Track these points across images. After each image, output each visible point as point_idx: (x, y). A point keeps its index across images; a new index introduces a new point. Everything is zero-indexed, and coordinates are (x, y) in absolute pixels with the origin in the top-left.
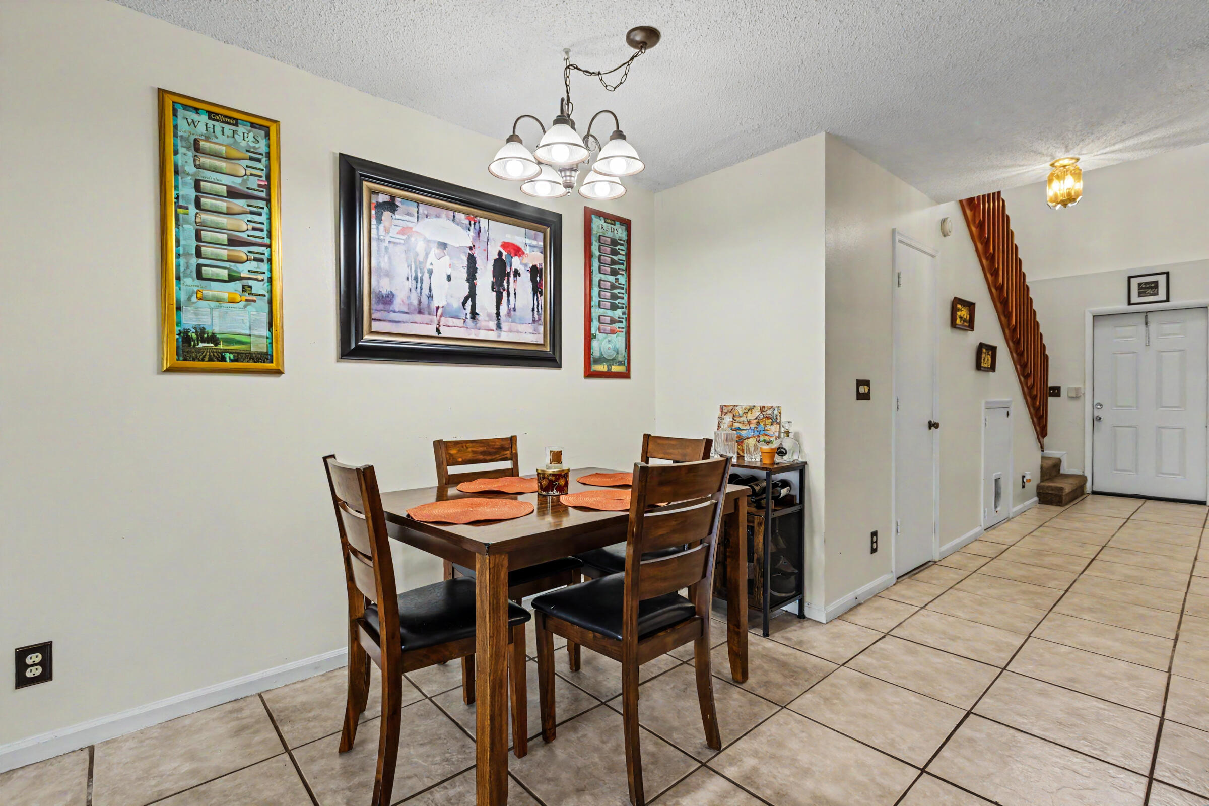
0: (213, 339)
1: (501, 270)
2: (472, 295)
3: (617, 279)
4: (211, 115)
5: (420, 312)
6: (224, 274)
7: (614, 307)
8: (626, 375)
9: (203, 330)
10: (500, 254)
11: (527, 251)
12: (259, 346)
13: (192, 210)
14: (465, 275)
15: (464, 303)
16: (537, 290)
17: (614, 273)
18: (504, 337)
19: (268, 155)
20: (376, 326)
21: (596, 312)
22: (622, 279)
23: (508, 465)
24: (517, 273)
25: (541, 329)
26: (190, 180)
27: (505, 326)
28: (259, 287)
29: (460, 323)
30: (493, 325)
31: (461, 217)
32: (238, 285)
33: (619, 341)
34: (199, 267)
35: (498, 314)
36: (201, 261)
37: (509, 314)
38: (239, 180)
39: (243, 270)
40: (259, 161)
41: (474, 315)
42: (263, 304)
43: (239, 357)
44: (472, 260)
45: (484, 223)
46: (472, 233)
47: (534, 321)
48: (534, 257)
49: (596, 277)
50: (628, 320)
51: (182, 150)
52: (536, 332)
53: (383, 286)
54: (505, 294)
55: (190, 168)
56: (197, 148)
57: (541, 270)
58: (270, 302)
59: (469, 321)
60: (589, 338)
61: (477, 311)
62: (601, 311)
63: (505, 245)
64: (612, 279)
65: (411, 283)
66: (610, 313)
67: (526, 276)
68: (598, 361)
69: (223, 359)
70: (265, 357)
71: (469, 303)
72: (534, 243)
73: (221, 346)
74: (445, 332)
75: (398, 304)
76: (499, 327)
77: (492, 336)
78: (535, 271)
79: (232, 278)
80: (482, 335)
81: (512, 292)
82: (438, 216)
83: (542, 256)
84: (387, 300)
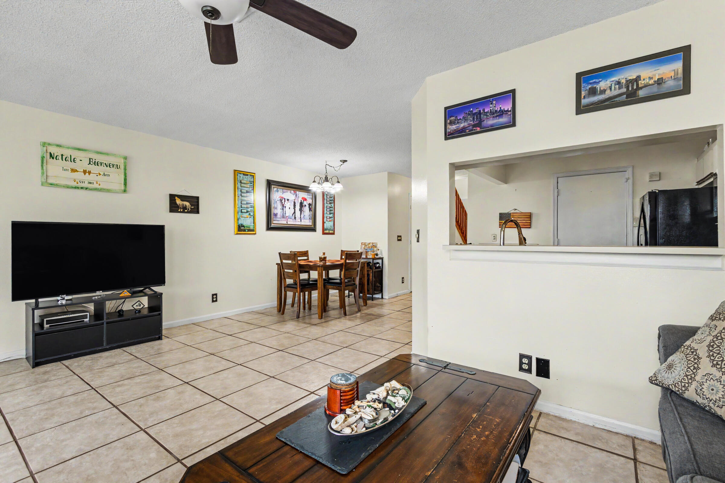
0: (244, 227)
1: (301, 205)
2: (295, 212)
3: (331, 205)
4: (244, 174)
5: (283, 218)
6: (245, 211)
7: (330, 214)
8: (333, 234)
9: (242, 224)
10: (301, 201)
11: (308, 199)
12: (252, 228)
13: (240, 197)
14: (293, 207)
15: (293, 215)
16: (310, 210)
17: (330, 203)
18: (303, 223)
19: (253, 182)
20: (274, 222)
21: (325, 215)
22: (333, 205)
23: (306, 258)
24: (305, 206)
25: (311, 221)
26: (240, 190)
27: (302, 220)
28: (252, 214)
29: (292, 220)
30: (299, 220)
31: (292, 191)
32: (248, 213)
33: (332, 223)
34: (241, 210)
35: (301, 217)
36: (242, 209)
37: (303, 217)
38: (248, 189)
39: (249, 210)
40: (252, 183)
41: (295, 218)
42: (252, 217)
43: (249, 230)
44: (295, 203)
45: (298, 192)
46: (295, 196)
47: (310, 219)
48: (310, 201)
49: (326, 205)
50: (334, 217)
51: (238, 183)
52: (310, 222)
53: (276, 211)
54: (302, 212)
55: (240, 187)
56: (241, 182)
57: (311, 204)
58: (254, 217)
59: (294, 219)
60: (323, 223)
61: (296, 217)
62: (327, 215)
63: (303, 198)
64: (330, 205)
65: (281, 210)
66: (329, 215)
67: (307, 206)
68: (326, 230)
69: (245, 231)
70: (253, 230)
71: (294, 214)
72: (310, 197)
73: (245, 228)
74: (288, 223)
75: (279, 216)
76: (301, 221)
77: (299, 223)
78: (310, 205)
79: (247, 212)
80: (297, 223)
81: (304, 211)
82: (287, 192)
83: (311, 200)
84: (276, 215)
